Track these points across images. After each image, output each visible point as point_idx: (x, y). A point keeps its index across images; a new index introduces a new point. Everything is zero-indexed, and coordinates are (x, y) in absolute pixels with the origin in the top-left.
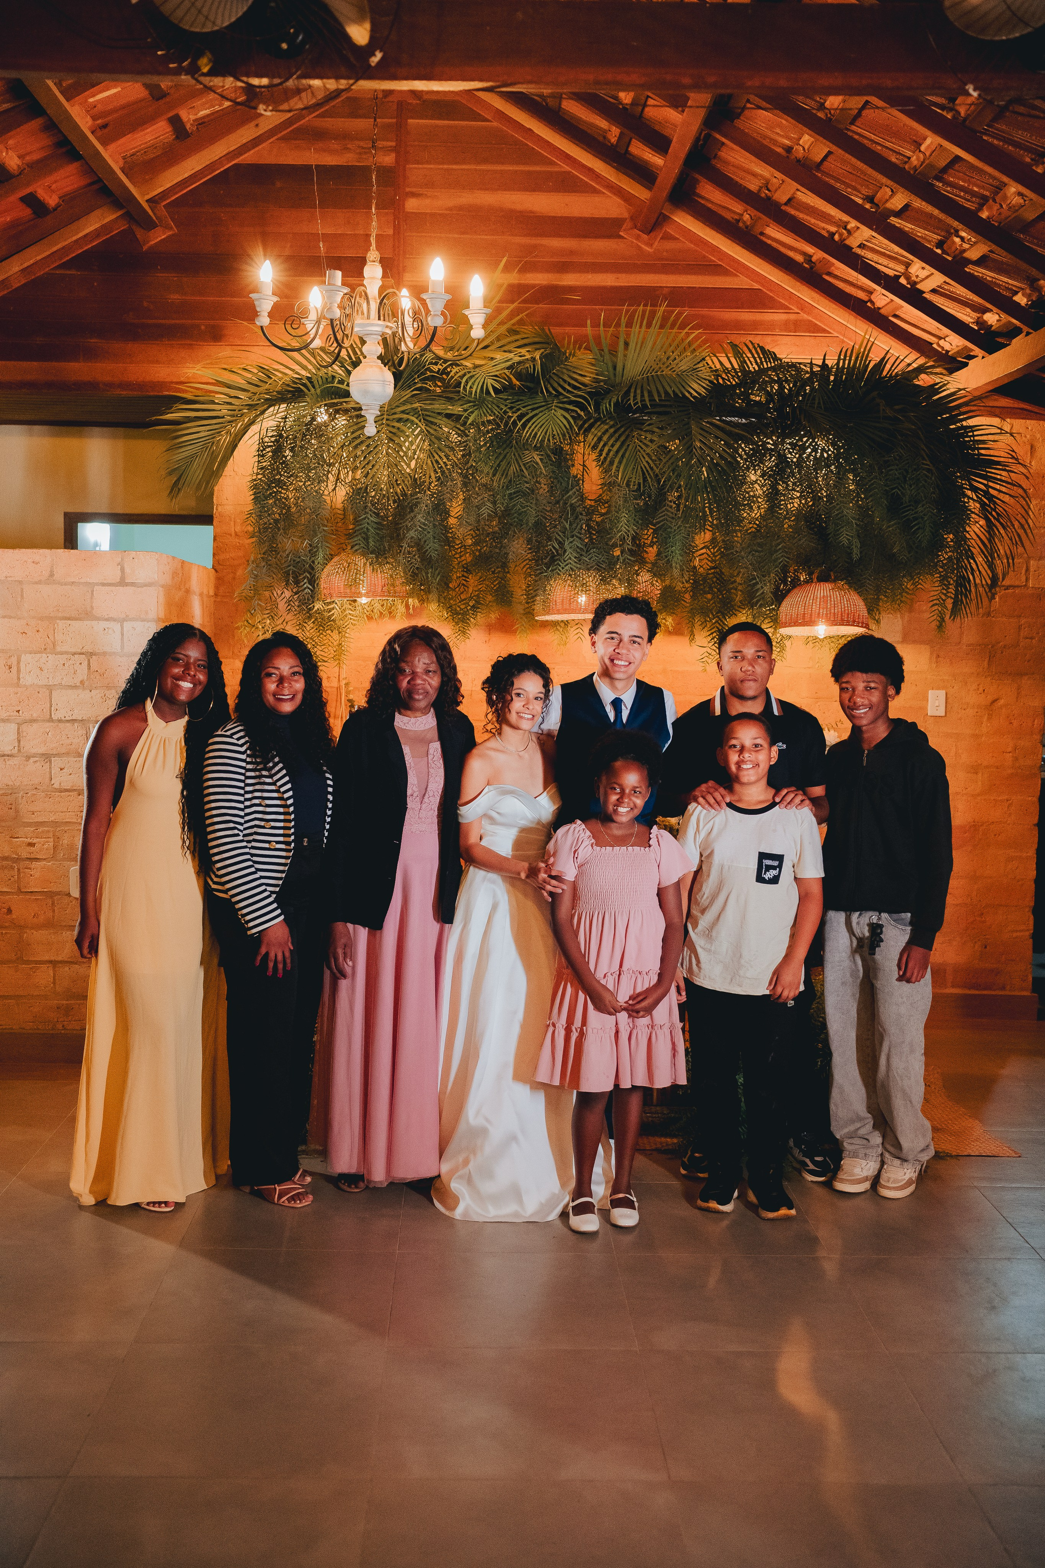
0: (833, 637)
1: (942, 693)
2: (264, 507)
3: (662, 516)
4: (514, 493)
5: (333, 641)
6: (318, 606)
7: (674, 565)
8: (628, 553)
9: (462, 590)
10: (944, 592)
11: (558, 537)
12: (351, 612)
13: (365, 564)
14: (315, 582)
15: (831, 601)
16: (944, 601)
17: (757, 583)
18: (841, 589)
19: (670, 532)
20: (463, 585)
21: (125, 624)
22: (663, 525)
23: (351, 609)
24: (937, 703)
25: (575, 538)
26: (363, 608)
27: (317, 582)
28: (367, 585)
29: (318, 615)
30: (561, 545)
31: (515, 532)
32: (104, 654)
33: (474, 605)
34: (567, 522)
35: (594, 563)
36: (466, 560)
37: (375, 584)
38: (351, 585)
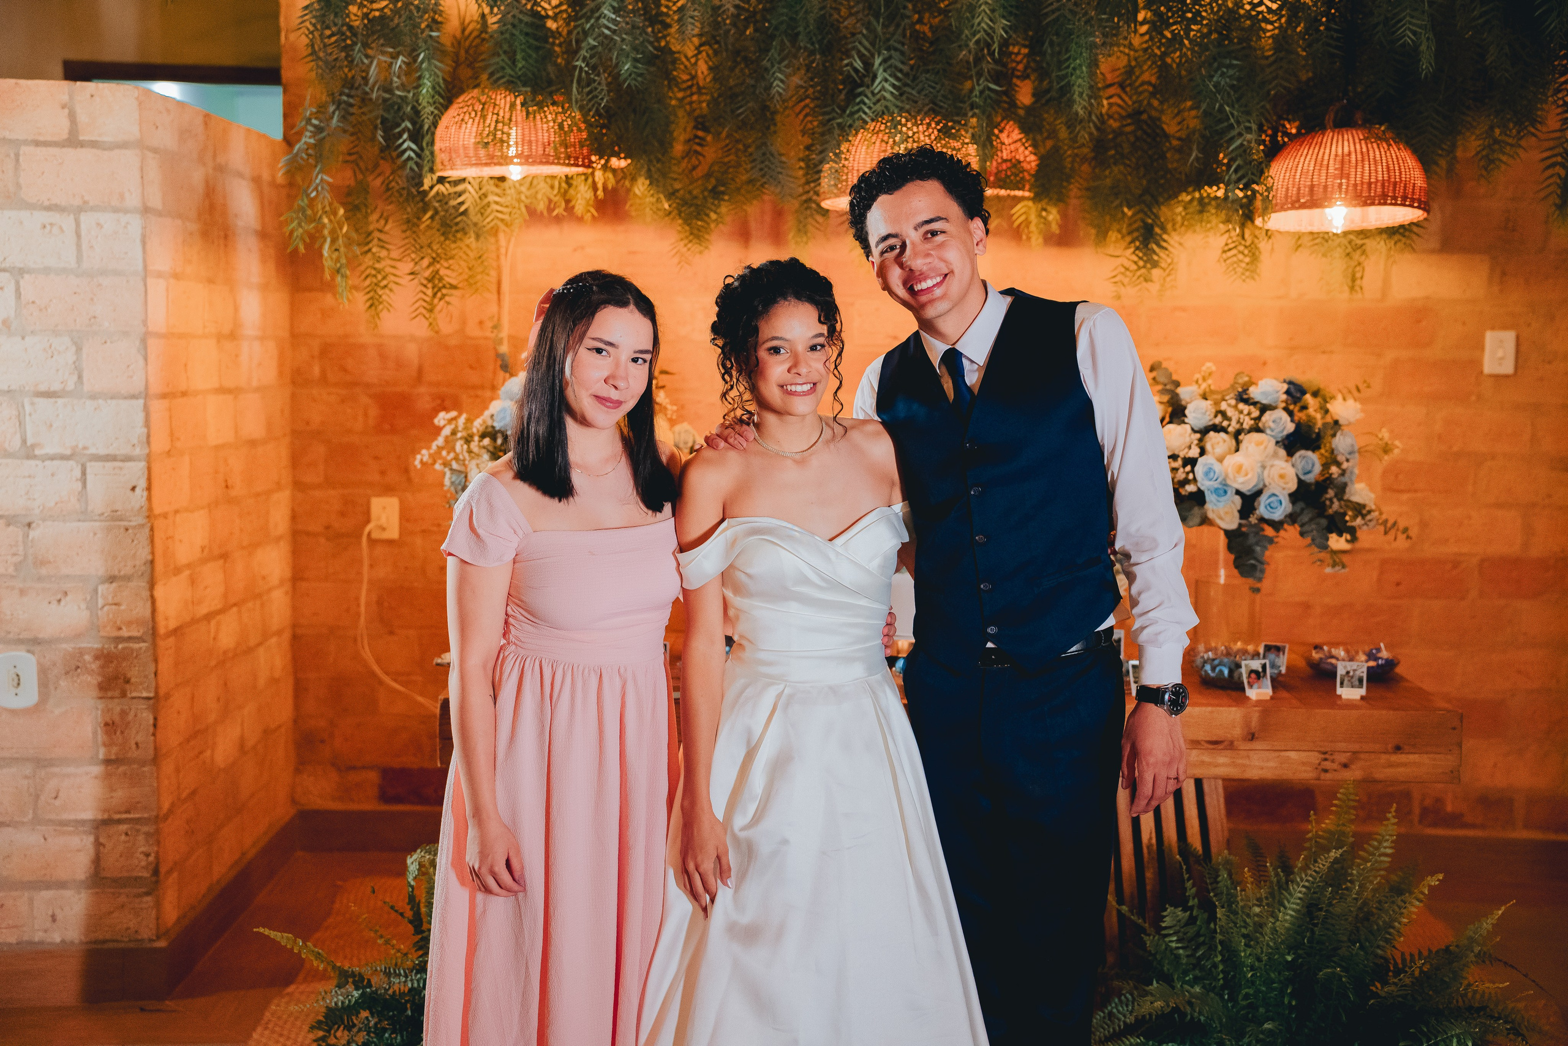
1: (1509, 337)
2: (329, 3)
5: (469, 252)
6: (431, 185)
8: (988, 77)
9: (694, 161)
11: (862, 50)
12: (497, 199)
13: (513, 106)
14: (423, 137)
15: (1363, 161)
18: (1380, 139)
20: (696, 152)
21: (83, 217)
23: (497, 195)
24: (1500, 354)
25: (892, 52)
26: (520, 193)
27: (427, 138)
28: (517, 143)
29: (437, 205)
30: (868, 65)
31: (782, 42)
32: (47, 271)
33: (715, 187)
34: (878, 22)
35: (927, 101)
36: (701, 109)
37: (530, 142)
38: (487, 143)
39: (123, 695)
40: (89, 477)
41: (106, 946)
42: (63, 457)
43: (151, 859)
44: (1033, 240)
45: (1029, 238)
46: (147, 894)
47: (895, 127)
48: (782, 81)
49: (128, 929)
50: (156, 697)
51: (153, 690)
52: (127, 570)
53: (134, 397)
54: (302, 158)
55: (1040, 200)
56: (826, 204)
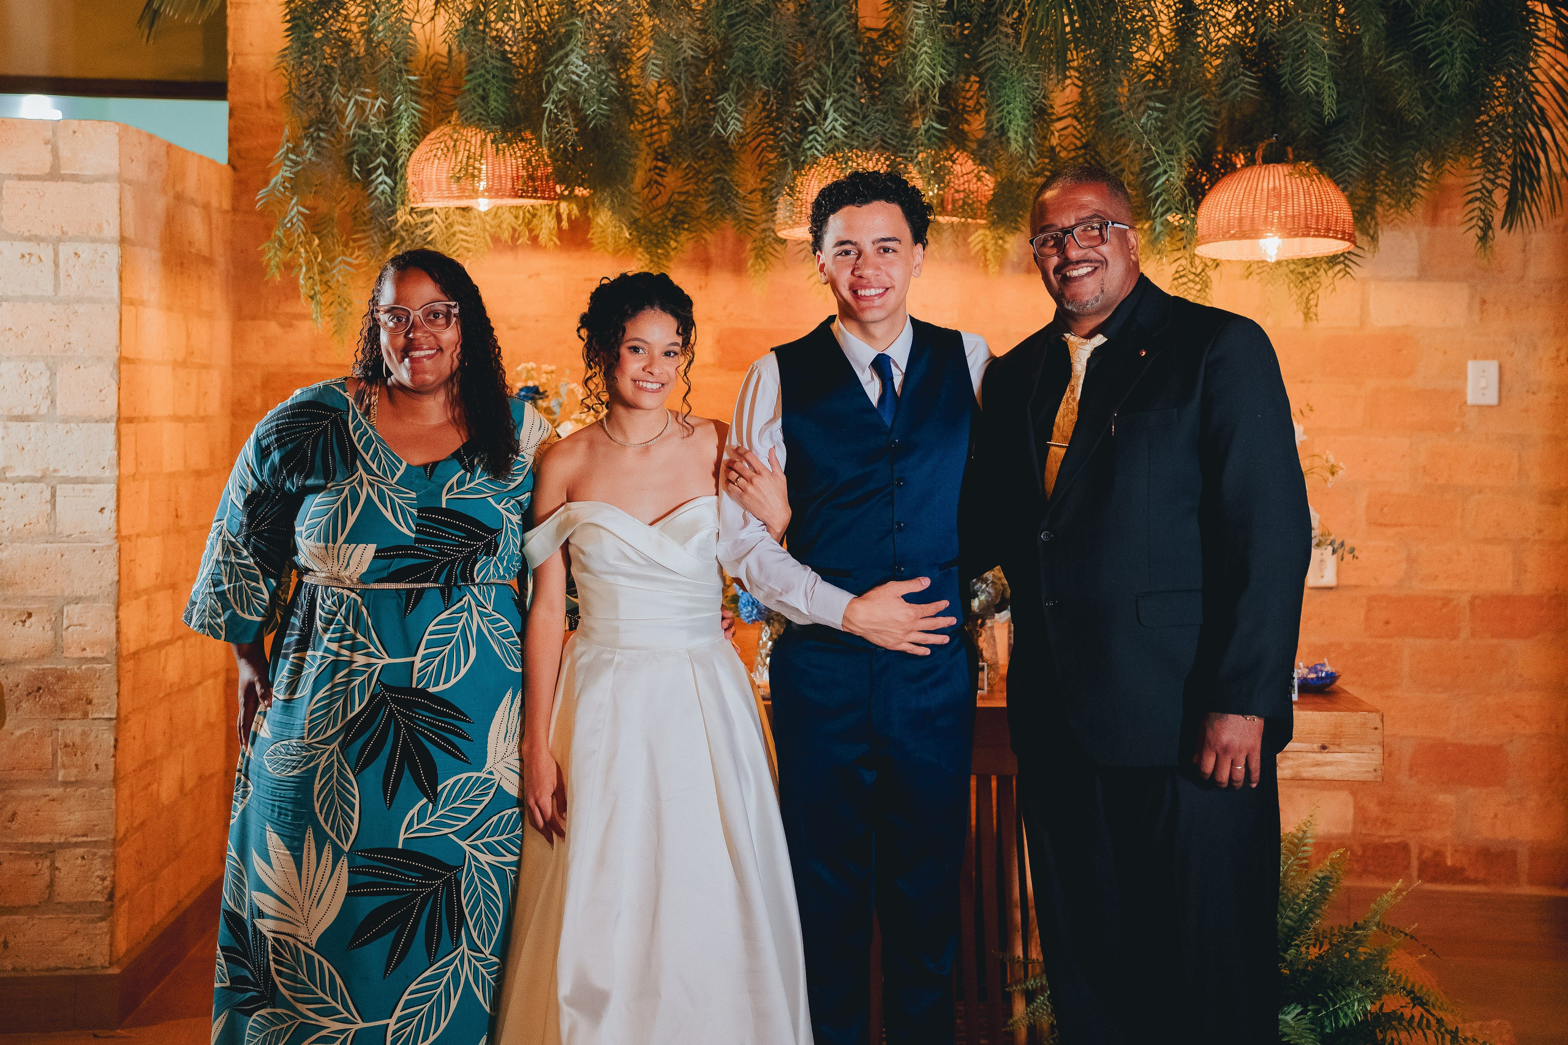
0: (1294, 262)
1: (1492, 367)
2: (306, 45)
3: (991, 51)
4: (737, 15)
6: (402, 216)
7: (1011, 134)
8: (933, 117)
9: (654, 191)
10: (1492, 176)
11: (814, 92)
12: (462, 228)
13: (483, 141)
14: (396, 171)
15: (1287, 196)
16: (1490, 192)
17: (1157, 165)
18: (1304, 175)
19: (1005, 79)
20: (656, 182)
21: (62, 248)
22: (994, 66)
23: (462, 224)
24: (1483, 384)
25: (843, 93)
26: (484, 222)
27: (400, 172)
28: (488, 177)
29: (404, 234)
30: (819, 106)
31: (739, 84)
32: (25, 299)
33: (675, 216)
34: (828, 66)
35: (877, 138)
36: (660, 140)
37: (500, 176)
38: (459, 178)
39: (85, 715)
40: (59, 500)
41: (59, 973)
42: (35, 480)
43: (107, 883)
44: (990, 266)
45: (986, 266)
46: (102, 919)
47: (846, 163)
48: (738, 120)
49: (81, 955)
50: (118, 718)
51: (115, 711)
52: (94, 591)
53: (106, 420)
54: (278, 190)
55: (996, 229)
56: (782, 234)
